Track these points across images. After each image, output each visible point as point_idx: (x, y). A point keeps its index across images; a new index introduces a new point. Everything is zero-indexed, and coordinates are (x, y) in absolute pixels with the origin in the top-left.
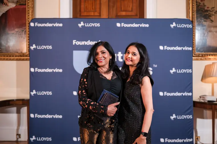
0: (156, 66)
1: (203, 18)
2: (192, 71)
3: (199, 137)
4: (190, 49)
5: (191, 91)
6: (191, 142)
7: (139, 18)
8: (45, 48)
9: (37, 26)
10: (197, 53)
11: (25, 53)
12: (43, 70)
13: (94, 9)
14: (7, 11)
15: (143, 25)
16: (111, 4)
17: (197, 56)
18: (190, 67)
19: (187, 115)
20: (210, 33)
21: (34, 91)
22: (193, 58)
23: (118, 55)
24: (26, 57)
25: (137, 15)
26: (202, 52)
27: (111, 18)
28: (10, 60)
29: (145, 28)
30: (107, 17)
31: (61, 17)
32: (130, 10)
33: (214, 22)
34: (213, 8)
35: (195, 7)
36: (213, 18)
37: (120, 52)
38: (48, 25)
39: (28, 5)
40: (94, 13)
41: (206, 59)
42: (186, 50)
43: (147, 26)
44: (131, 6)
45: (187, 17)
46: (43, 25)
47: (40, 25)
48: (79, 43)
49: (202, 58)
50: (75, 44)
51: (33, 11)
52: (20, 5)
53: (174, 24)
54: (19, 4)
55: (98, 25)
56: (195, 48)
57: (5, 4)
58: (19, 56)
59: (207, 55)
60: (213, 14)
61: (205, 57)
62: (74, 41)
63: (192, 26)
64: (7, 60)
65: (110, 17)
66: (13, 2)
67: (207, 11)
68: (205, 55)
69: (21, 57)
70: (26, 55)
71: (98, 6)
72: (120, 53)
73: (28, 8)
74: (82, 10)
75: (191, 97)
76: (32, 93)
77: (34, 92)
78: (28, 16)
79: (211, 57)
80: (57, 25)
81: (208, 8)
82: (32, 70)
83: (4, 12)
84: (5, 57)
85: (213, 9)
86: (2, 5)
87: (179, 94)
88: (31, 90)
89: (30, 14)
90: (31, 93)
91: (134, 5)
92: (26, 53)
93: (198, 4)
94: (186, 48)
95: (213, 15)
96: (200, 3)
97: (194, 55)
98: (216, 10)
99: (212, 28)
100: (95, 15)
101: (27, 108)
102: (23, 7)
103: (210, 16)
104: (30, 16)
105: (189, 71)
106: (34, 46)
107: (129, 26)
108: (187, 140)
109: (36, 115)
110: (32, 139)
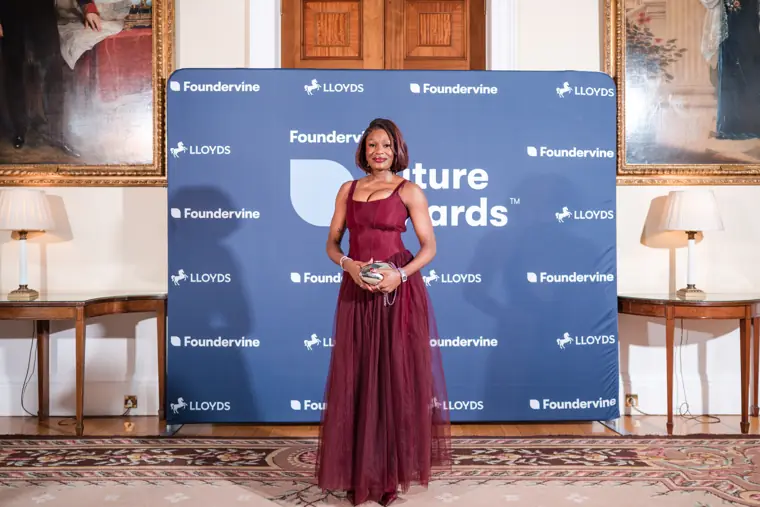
0: (517, 202)
1: (644, 70)
2: (614, 214)
3: (636, 396)
4: (611, 154)
5: (612, 270)
6: (611, 407)
7: (472, 69)
8: (211, 151)
9: (188, 89)
10: (629, 165)
11: (150, 165)
12: (205, 215)
13: (342, 39)
14: (95, 46)
15: (482, 90)
16: (391, 25)
17: (629, 174)
18: (610, 203)
19: (601, 333)
20: (664, 111)
21: (181, 272)
22: (618, 178)
23: (414, 172)
24: (152, 175)
26: (643, 161)
27: (392, 70)
28: (107, 184)
29: (488, 97)
30: (380, 67)
31: (252, 65)
32: (446, 42)
33: (675, 79)
34: (673, 41)
35: (624, 38)
36: (671, 68)
37: (419, 162)
38: (220, 87)
39: (158, 30)
40: (343, 52)
41: (653, 183)
42: (600, 158)
43: (494, 90)
44: (447, 31)
45: (602, 68)
46: (206, 88)
47: (196, 88)
48: (305, 138)
49: (644, 179)
50: (296, 140)
51: (171, 47)
52: (135, 27)
53: (566, 88)
54: (131, 24)
55: (359, 88)
56: (623, 152)
57: (90, 24)
58: (134, 176)
59: (657, 171)
60: (673, 57)
61: (650, 178)
62: (292, 132)
63: (617, 92)
64: (97, 184)
65: (388, 67)
67: (656, 49)
69: (137, 175)
70: (150, 171)
71: (354, 32)
72: (419, 166)
73: (158, 37)
74: (310, 41)
75: (613, 285)
76: (176, 279)
77: (182, 275)
78: (159, 59)
79: (666, 176)
80: (244, 87)
81: (658, 40)
82: (176, 213)
83: (89, 49)
85: (672, 44)
87: (581, 278)
88: (172, 271)
89: (164, 53)
90: (173, 277)
91: (457, 27)
92: (153, 165)
93: (631, 30)
94: (598, 153)
95: (671, 60)
96: (635, 27)
97: (620, 171)
98: (680, 47)
99: (670, 96)
100: (346, 55)
101: (154, 321)
102: (143, 33)
103: (663, 63)
104: (164, 61)
105: (607, 215)
106: (181, 147)
107: (445, 90)
108: (601, 403)
109: (186, 338)
110: (175, 407)
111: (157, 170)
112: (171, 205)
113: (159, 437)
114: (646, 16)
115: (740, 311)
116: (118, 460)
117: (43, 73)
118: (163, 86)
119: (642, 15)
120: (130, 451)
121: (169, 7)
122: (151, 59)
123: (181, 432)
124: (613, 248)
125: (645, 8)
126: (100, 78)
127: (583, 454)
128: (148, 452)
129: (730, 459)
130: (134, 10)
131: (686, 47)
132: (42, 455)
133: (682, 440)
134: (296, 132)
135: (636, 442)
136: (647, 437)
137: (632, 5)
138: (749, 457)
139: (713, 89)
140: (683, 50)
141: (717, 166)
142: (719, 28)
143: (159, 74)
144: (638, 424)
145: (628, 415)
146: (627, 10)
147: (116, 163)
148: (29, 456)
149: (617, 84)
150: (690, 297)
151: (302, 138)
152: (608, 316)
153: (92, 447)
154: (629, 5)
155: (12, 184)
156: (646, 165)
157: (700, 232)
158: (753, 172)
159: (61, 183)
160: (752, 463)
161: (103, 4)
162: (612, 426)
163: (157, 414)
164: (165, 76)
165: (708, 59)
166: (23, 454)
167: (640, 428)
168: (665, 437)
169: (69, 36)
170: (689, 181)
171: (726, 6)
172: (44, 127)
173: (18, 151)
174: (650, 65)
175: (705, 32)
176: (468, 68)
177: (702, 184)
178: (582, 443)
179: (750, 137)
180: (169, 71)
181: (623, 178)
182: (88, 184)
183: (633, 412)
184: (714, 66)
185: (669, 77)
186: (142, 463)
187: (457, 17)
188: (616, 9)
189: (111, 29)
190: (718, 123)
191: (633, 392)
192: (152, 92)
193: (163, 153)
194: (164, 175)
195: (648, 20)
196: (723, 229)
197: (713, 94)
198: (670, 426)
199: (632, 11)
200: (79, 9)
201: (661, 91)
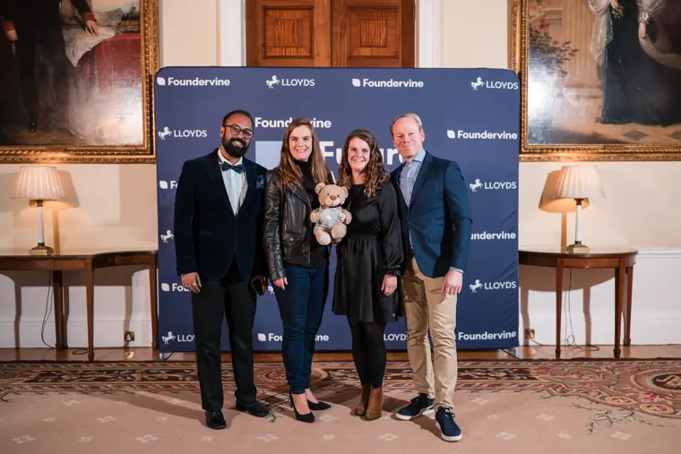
1: (544, 67)
2: (517, 185)
3: (533, 331)
4: (514, 136)
5: (515, 229)
7: (403, 67)
8: (191, 135)
9: (172, 84)
10: (530, 145)
11: (141, 146)
13: (296, 41)
14: (94, 49)
15: (411, 84)
16: (337, 29)
17: (530, 153)
18: (514, 176)
19: (506, 281)
20: (560, 100)
21: (168, 232)
22: (521, 155)
25: (396, 57)
26: (542, 142)
27: (338, 68)
28: (106, 162)
29: (415, 89)
30: (329, 66)
31: (223, 64)
32: (382, 43)
33: (569, 75)
34: (567, 43)
35: (527, 41)
36: (566, 66)
38: (198, 82)
39: (145, 34)
40: (297, 52)
41: (549, 159)
42: (506, 139)
43: (420, 84)
44: (383, 35)
45: (509, 65)
46: (186, 83)
47: (178, 83)
48: (267, 124)
49: (542, 156)
50: (260, 126)
51: (157, 49)
52: (126, 32)
53: (479, 82)
54: (122, 30)
55: (311, 82)
56: (525, 135)
57: (89, 30)
58: (127, 155)
59: (553, 150)
60: (568, 56)
61: (547, 156)
62: (257, 119)
63: (521, 85)
64: (98, 161)
65: (334, 65)
66: (109, 26)
67: (553, 50)
68: (548, 149)
69: (131, 154)
70: (141, 151)
71: (306, 35)
73: (145, 40)
74: (269, 43)
75: (516, 241)
76: (165, 238)
77: (169, 234)
78: (146, 59)
79: (560, 154)
80: (218, 82)
81: (556, 43)
82: (164, 185)
83: (88, 50)
84: (100, 154)
85: (567, 46)
86: (83, 32)
87: (490, 236)
88: (162, 231)
89: (151, 53)
90: (162, 236)
91: (391, 31)
92: (143, 146)
93: (534, 34)
94: (505, 135)
95: (565, 59)
96: (537, 32)
97: (523, 150)
98: (573, 48)
99: (565, 89)
100: (299, 54)
101: (148, 271)
102: (132, 37)
103: (559, 62)
104: (151, 59)
105: (510, 185)
106: (167, 132)
107: (380, 84)
108: (505, 335)
109: (174, 285)
110: (166, 339)
111: (147, 150)
112: (159, 178)
113: (153, 362)
114: (546, 22)
115: (615, 262)
116: (125, 377)
117: (51, 70)
118: (151, 81)
119: (542, 21)
120: (134, 372)
121: (154, 16)
122: (139, 58)
123: (171, 359)
124: (515, 212)
125: (545, 16)
126: (99, 75)
127: (488, 372)
128: (147, 372)
129: (601, 375)
130: (125, 18)
131: (577, 47)
132: (65, 374)
133: (566, 362)
134: (260, 118)
135: (530, 364)
136: (539, 360)
137: (535, 13)
138: (617, 373)
139: (599, 82)
140: (576, 51)
141: (601, 146)
142: (605, 31)
143: (146, 71)
144: (533, 351)
145: (526, 346)
146: (531, 17)
147: (113, 144)
148: (54, 375)
149: (521, 80)
150: (576, 251)
151: (265, 124)
152: (511, 266)
153: (102, 368)
154: (532, 13)
155: (29, 161)
156: (544, 145)
157: (587, 200)
158: (630, 150)
159: (69, 161)
160: (618, 378)
161: (99, 13)
162: (512, 353)
163: (150, 345)
164: (152, 73)
165: (596, 58)
166: (48, 374)
167: (535, 354)
168: (553, 360)
169: (72, 40)
170: (579, 157)
171: (612, 14)
172: (54, 115)
173: (33, 134)
174: (548, 63)
175: (594, 35)
176: (400, 66)
177: (589, 160)
178: (489, 365)
179: (629, 122)
180: (155, 68)
181: (526, 156)
182: (90, 161)
183: (531, 343)
184: (601, 64)
185: (564, 73)
186: (143, 379)
187: (391, 23)
188: (522, 17)
189: (106, 34)
190: (603, 110)
191: (531, 328)
192: (141, 85)
193: (152, 136)
194: (152, 153)
195: (548, 25)
196: (604, 197)
197: (600, 87)
198: (558, 352)
199: (533, 19)
200: (80, 17)
201: (557, 84)
